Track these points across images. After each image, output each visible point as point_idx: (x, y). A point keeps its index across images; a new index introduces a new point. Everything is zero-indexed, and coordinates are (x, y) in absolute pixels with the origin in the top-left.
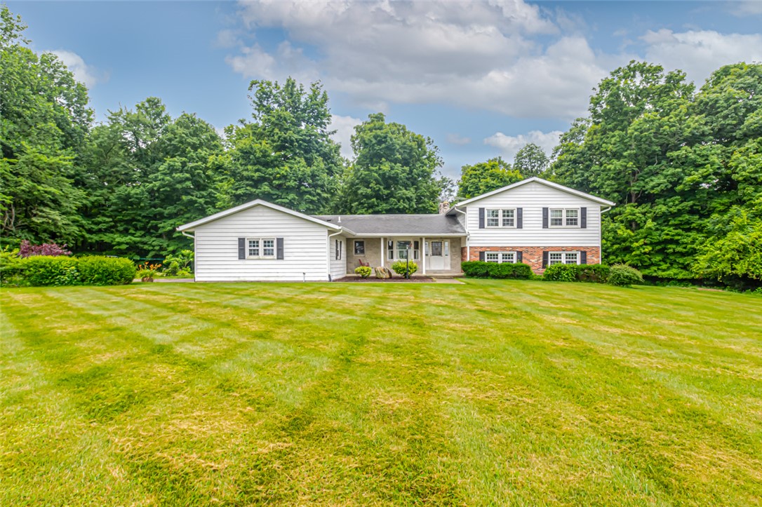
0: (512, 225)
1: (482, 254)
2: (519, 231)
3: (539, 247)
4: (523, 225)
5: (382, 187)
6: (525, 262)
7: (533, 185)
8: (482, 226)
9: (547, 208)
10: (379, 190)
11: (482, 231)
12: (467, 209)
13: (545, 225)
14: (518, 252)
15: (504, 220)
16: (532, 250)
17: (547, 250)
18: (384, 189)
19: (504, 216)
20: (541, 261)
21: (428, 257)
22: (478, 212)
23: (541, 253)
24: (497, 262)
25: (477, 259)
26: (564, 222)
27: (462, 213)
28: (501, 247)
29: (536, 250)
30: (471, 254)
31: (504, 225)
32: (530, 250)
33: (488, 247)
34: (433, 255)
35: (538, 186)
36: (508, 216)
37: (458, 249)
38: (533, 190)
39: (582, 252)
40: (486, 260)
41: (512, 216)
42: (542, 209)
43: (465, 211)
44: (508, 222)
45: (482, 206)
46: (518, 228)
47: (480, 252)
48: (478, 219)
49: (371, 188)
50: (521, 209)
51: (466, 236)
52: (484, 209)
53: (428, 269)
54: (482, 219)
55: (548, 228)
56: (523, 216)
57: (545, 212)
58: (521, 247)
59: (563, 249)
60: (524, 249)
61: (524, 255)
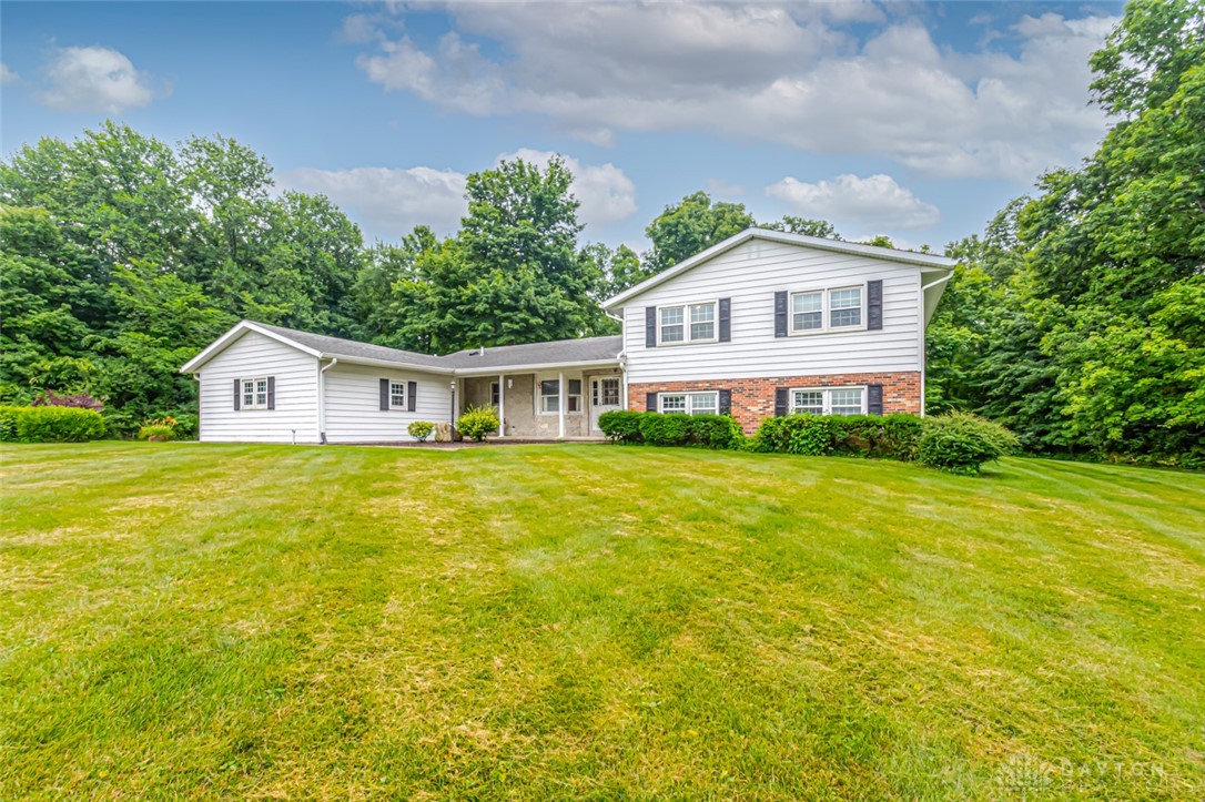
0: (709, 335)
1: (651, 397)
2: (724, 347)
3: (767, 379)
4: (733, 335)
6: (733, 412)
7: (754, 246)
8: (651, 342)
9: (785, 293)
11: (653, 352)
12: (626, 311)
13: (781, 330)
14: (721, 391)
15: (693, 327)
16: (751, 387)
17: (786, 385)
19: (695, 318)
20: (772, 409)
22: (644, 317)
23: (772, 392)
24: (684, 412)
25: (640, 409)
26: (826, 318)
27: (616, 321)
28: (688, 383)
29: (761, 385)
30: (630, 398)
31: (693, 337)
32: (747, 386)
33: (663, 384)
36: (702, 318)
38: (754, 255)
39: (871, 387)
40: (661, 410)
41: (711, 317)
42: (773, 296)
43: (621, 315)
44: (701, 330)
45: (650, 304)
46: (721, 341)
47: (649, 395)
48: (644, 329)
50: (728, 300)
51: (624, 364)
52: (654, 308)
54: (651, 329)
55: (786, 336)
56: (732, 314)
57: (781, 301)
58: (728, 381)
59: (823, 380)
60: (735, 385)
61: (734, 397)
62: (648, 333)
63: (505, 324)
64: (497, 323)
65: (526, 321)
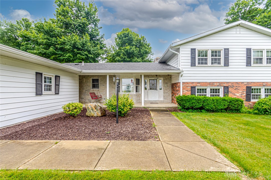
0: (219, 63)
1: (193, 89)
2: (226, 69)
3: (243, 83)
4: (230, 64)
5: (126, 57)
6: (231, 96)
7: (238, 29)
8: (193, 64)
9: (250, 49)
10: (125, 58)
11: (194, 69)
12: (181, 50)
13: (248, 64)
14: (224, 87)
15: (212, 59)
16: (237, 85)
17: (250, 85)
18: (127, 58)
19: (212, 56)
20: (245, 94)
21: (146, 91)
22: (190, 52)
23: (245, 88)
24: (205, 95)
25: (189, 94)
26: (265, 60)
27: (176, 54)
28: (210, 83)
29: (240, 85)
30: (183, 89)
31: (212, 63)
32: (235, 85)
33: (199, 83)
34: (151, 89)
35: (242, 30)
36: (216, 56)
37: (169, 85)
38: (238, 33)
40: (196, 94)
41: (220, 56)
42: (245, 50)
43: (179, 52)
44: (216, 61)
45: (193, 47)
46: (225, 66)
47: (192, 87)
48: (190, 58)
49: (121, 57)
50: (228, 49)
51: (179, 73)
52: (195, 49)
53: (146, 99)
54: (193, 58)
55: (251, 66)
56: (230, 55)
57: (249, 52)
58: (227, 83)
59: (264, 84)
60: (230, 84)
61: (230, 89)
62: (192, 60)
63: (78, 55)
64: (75, 55)
65: (86, 55)
